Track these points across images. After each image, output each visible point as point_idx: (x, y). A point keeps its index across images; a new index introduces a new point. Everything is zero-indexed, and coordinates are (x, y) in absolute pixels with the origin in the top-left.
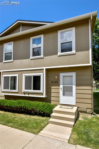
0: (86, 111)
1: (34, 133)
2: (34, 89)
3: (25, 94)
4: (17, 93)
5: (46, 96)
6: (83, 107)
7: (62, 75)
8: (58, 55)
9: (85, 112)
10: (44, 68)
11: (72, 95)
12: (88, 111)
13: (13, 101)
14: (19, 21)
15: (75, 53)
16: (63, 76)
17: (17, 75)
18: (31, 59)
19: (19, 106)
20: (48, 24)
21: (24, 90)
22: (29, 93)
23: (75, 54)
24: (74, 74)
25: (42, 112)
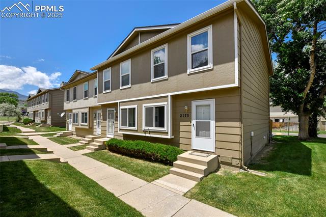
0: (232, 163)
1: (147, 181)
2: (156, 126)
3: (145, 133)
4: (137, 131)
5: (173, 137)
6: (227, 155)
7: (194, 104)
8: (188, 73)
9: (230, 164)
10: (169, 94)
11: (209, 136)
12: (235, 162)
13: (131, 142)
14: (136, 30)
15: (212, 68)
16: (197, 106)
17: (135, 106)
18: (152, 83)
19: (136, 148)
20: (173, 27)
21: (144, 127)
22: (150, 132)
23: (212, 70)
24: (212, 102)
25: (164, 158)
